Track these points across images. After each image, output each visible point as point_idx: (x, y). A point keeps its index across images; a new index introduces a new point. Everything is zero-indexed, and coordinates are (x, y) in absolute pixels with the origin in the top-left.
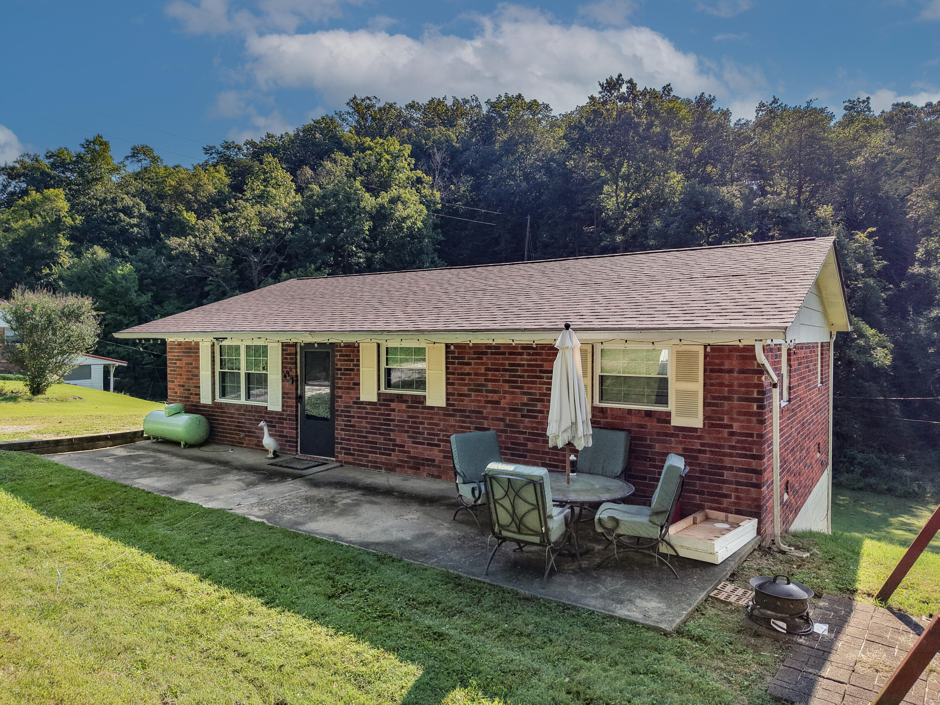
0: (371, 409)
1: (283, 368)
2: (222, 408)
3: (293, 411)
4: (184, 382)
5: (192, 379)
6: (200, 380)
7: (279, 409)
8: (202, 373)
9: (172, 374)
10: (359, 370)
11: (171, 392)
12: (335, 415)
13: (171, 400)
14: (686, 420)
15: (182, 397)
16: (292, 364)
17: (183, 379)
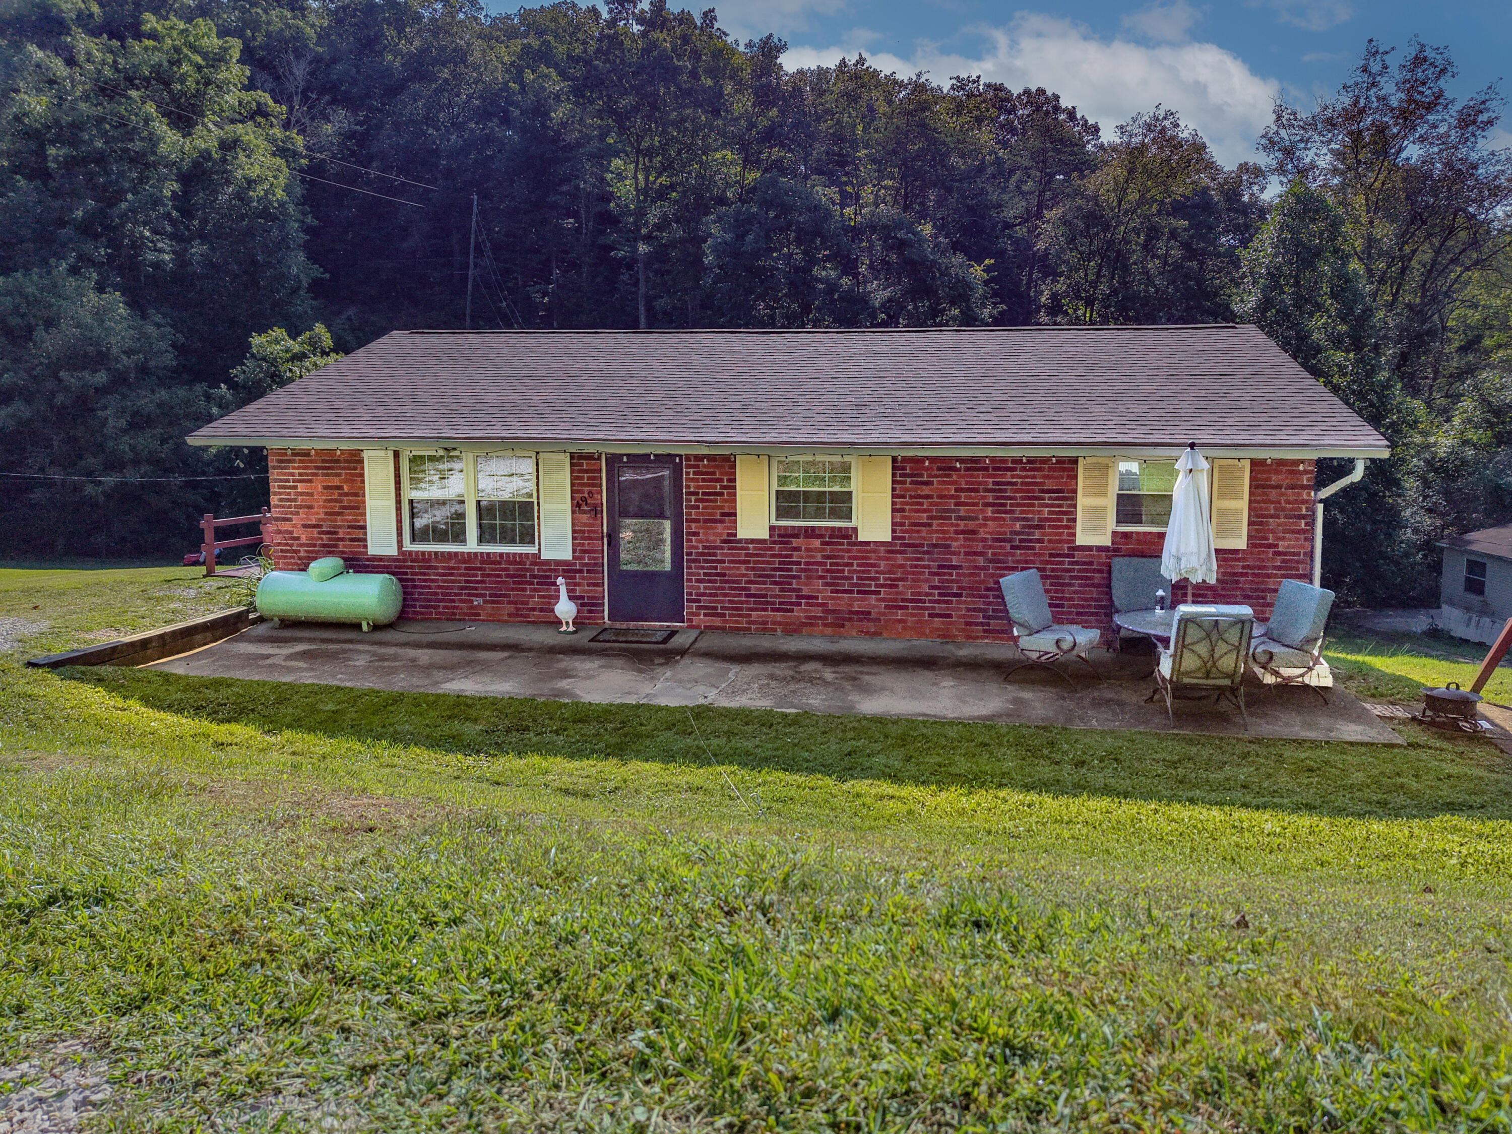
0: (756, 549)
1: (574, 492)
2: (425, 560)
3: (596, 558)
4: (318, 520)
5: (342, 514)
6: (365, 515)
7: (567, 555)
8: (370, 503)
9: (283, 506)
10: (735, 495)
11: (282, 538)
12: (686, 560)
13: (282, 551)
14: (1228, 542)
15: (314, 545)
16: (594, 486)
17: (318, 514)
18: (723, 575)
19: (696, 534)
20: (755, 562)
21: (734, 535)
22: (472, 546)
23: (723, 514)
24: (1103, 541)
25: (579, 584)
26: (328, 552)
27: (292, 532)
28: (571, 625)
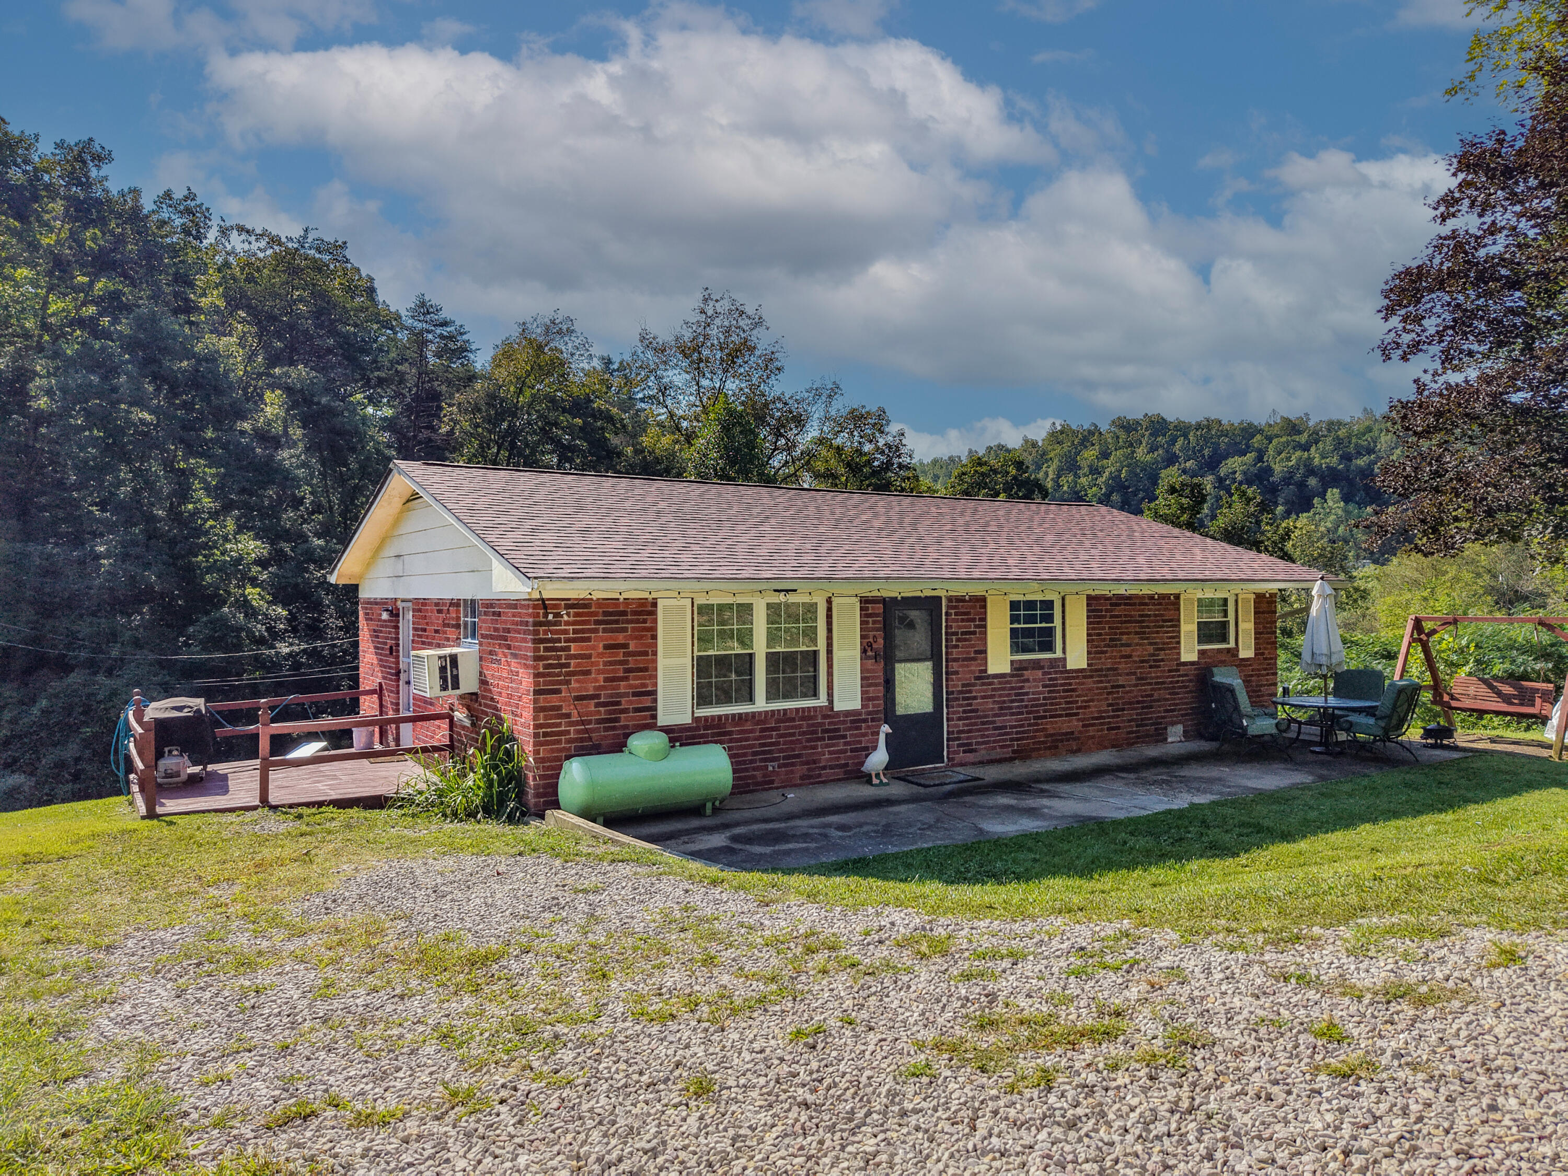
0: (999, 683)
1: (862, 637)
2: (718, 726)
3: (879, 705)
4: (596, 688)
5: (626, 679)
6: (656, 677)
7: (856, 704)
8: (663, 663)
9: (549, 675)
10: (985, 633)
11: (546, 718)
12: (947, 699)
13: (545, 734)
14: (1247, 652)
15: (590, 722)
16: (878, 630)
17: (596, 680)
18: (976, 711)
19: (957, 673)
20: (1000, 696)
21: (985, 671)
22: (761, 704)
23: (976, 652)
24: (1194, 657)
25: (864, 735)
26: (606, 730)
27: (560, 708)
28: (882, 777)
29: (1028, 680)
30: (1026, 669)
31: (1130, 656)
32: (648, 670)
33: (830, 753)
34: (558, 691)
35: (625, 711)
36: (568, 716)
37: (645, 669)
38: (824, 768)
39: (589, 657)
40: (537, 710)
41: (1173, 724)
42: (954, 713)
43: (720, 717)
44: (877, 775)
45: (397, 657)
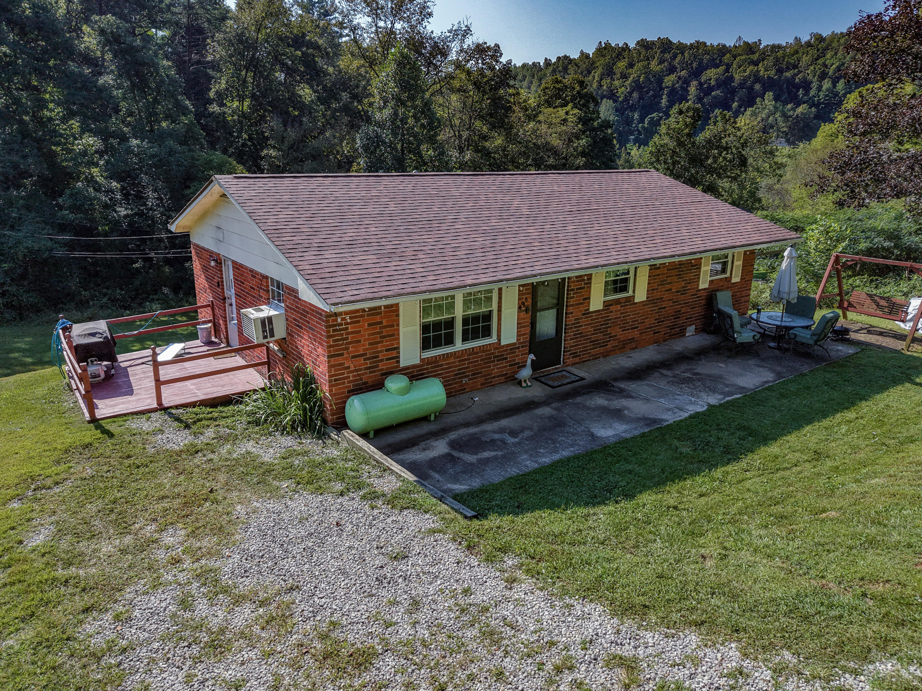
0: (596, 315)
1: (519, 299)
2: (436, 362)
3: (526, 338)
4: (364, 350)
5: (382, 342)
6: (399, 339)
7: (514, 340)
8: (402, 330)
9: (337, 345)
10: (590, 287)
11: (335, 370)
12: (565, 329)
13: (335, 380)
14: (736, 279)
15: (361, 370)
16: (528, 294)
17: (364, 345)
18: (582, 333)
19: (572, 313)
20: (595, 323)
21: (588, 310)
22: (459, 345)
23: (584, 299)
24: (706, 286)
25: (517, 356)
26: (371, 372)
27: (343, 364)
28: (528, 382)
29: (611, 312)
30: (611, 305)
31: (671, 290)
32: (395, 335)
33: (497, 369)
34: (342, 354)
35: (382, 360)
36: (349, 367)
37: (393, 335)
38: (494, 377)
39: (359, 332)
40: (330, 367)
41: (690, 325)
42: (569, 336)
43: (436, 357)
44: (525, 381)
45: (223, 289)
